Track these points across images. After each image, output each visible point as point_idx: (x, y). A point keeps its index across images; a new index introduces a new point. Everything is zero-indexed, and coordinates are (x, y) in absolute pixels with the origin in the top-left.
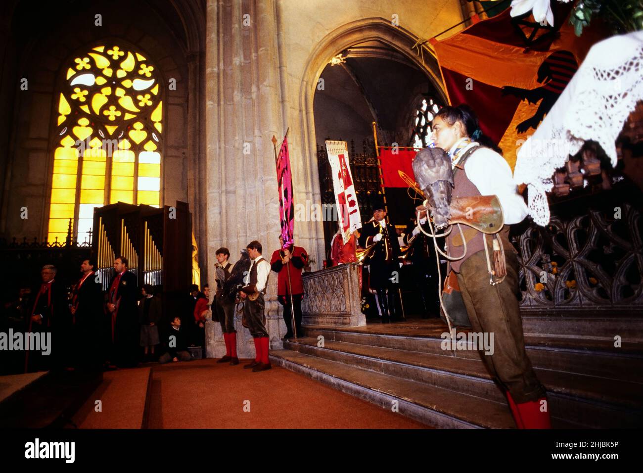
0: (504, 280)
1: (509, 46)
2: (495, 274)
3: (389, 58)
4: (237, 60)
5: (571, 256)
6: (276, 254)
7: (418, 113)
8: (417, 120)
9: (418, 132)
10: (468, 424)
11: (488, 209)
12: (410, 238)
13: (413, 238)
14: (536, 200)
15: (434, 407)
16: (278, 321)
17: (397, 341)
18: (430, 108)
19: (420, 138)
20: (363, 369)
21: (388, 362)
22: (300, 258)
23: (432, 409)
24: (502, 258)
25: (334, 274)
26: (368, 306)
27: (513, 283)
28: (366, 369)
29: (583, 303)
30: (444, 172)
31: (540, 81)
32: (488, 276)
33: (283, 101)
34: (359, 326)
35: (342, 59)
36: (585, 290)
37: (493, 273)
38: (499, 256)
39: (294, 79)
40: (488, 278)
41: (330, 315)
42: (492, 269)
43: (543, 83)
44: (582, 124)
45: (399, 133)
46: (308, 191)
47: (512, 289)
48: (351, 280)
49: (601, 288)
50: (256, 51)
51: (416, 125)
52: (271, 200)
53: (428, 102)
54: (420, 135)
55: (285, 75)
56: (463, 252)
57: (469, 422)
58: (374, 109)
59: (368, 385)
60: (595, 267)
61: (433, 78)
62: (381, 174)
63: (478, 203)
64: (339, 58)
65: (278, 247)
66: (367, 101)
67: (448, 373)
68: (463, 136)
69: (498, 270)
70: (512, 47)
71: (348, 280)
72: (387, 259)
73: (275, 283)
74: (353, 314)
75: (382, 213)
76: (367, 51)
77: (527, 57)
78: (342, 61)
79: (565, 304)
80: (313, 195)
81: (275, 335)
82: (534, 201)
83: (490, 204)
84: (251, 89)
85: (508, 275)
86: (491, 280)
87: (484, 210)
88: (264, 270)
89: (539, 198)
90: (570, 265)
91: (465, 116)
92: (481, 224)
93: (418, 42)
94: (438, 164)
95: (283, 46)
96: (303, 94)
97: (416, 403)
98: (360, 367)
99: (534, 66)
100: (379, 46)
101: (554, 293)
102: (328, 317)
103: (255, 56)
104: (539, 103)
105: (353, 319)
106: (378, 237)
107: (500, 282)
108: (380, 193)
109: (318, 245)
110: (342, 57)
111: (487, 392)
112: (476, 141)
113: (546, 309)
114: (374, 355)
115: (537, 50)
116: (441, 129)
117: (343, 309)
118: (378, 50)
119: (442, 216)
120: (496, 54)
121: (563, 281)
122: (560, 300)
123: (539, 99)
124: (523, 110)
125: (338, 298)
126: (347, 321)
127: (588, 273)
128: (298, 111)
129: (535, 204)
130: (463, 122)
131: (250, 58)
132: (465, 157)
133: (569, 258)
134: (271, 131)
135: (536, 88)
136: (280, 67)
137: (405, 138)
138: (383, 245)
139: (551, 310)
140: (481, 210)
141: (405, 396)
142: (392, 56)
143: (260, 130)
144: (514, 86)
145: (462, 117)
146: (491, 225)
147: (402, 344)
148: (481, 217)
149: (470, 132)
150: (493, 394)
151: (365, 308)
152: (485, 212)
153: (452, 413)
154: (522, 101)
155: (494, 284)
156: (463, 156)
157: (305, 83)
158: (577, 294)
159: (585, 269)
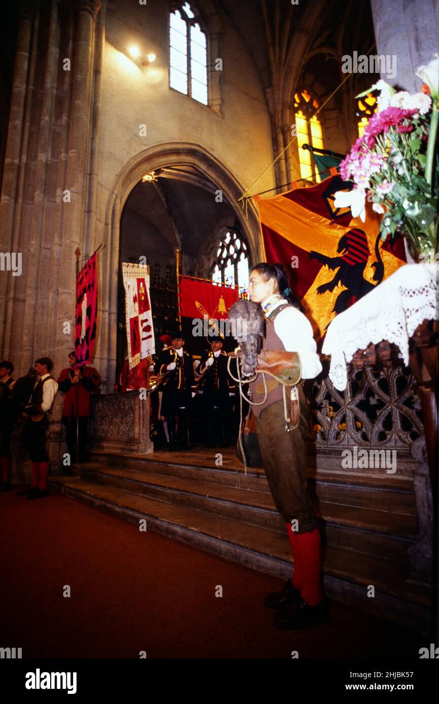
0: (297, 428)
1: (319, 216)
2: (290, 422)
3: (201, 186)
4: (43, 157)
5: (345, 403)
6: (64, 372)
7: (221, 244)
8: (219, 251)
9: (219, 263)
10: (250, 551)
11: (290, 364)
12: (203, 368)
13: (206, 368)
14: (337, 368)
15: (219, 537)
16: (60, 445)
17: (185, 470)
18: (232, 242)
19: (220, 269)
20: (149, 497)
21: (176, 492)
22: (91, 379)
23: (218, 539)
24: (296, 408)
25: (125, 399)
26: (156, 433)
27: (304, 430)
28: (152, 498)
29: (350, 444)
30: (257, 326)
31: (339, 251)
32: (285, 423)
33: (89, 211)
34: (147, 453)
35: (154, 177)
36: (353, 434)
37: (289, 420)
38: (295, 405)
39: (104, 190)
40: (284, 425)
41: (117, 441)
42: (288, 417)
43: (341, 253)
44: (389, 330)
45: (200, 261)
46: (104, 310)
47: (302, 436)
48: (143, 407)
49: (364, 432)
50: (67, 152)
51: (218, 256)
52: (65, 314)
53: (232, 236)
54: (220, 267)
55: (95, 183)
56: (264, 398)
57: (250, 550)
58: (179, 233)
59: (156, 515)
60: (362, 414)
61: (240, 214)
62: (179, 302)
63: (281, 358)
64: (151, 175)
65: (67, 365)
66: (173, 224)
67: (233, 504)
68: (275, 293)
69: (293, 418)
70: (321, 217)
71: (140, 406)
72: (179, 388)
73: (61, 403)
74: (142, 441)
75: (181, 342)
76: (180, 175)
77: (331, 228)
78: (154, 179)
79: (336, 444)
80: (110, 314)
81: (55, 459)
82: (335, 368)
83: (291, 359)
84: (56, 192)
85: (300, 423)
86: (286, 427)
87: (286, 364)
88: (50, 388)
89: (340, 367)
90: (344, 411)
91: (278, 274)
92: (282, 376)
93: (245, 195)
94: (252, 318)
95: (96, 153)
96: (111, 207)
97: (202, 533)
98: (146, 496)
99: (337, 238)
100: (193, 172)
101: (328, 433)
102: (114, 442)
103: (64, 157)
104: (336, 270)
105: (142, 447)
106: (172, 366)
107: (294, 428)
108: (177, 320)
109: (109, 366)
110: (155, 174)
111: (266, 521)
112: (285, 298)
113: (321, 447)
114: (162, 484)
115: (340, 224)
116: (257, 283)
117: (131, 435)
118: (191, 176)
119: (249, 367)
120: (308, 220)
121: (336, 424)
122: (332, 441)
123: (337, 267)
124: (324, 274)
125: (127, 423)
126: (136, 447)
127: (356, 419)
128: (104, 224)
129: (336, 371)
130: (277, 280)
131: (58, 157)
132: (275, 312)
133: (343, 405)
134: (73, 241)
135: (335, 257)
136: (90, 174)
137: (206, 267)
138: (177, 373)
139: (324, 449)
140: (283, 364)
141: (192, 525)
142: (204, 185)
143: (61, 238)
144: (318, 252)
145: (276, 275)
146: (290, 378)
147: (190, 474)
148: (282, 370)
149: (281, 289)
150: (272, 523)
151: (153, 435)
152: (286, 366)
153: (236, 542)
154: (324, 266)
155: (288, 430)
156: (273, 312)
157: (114, 196)
158: (347, 436)
159: (355, 416)
